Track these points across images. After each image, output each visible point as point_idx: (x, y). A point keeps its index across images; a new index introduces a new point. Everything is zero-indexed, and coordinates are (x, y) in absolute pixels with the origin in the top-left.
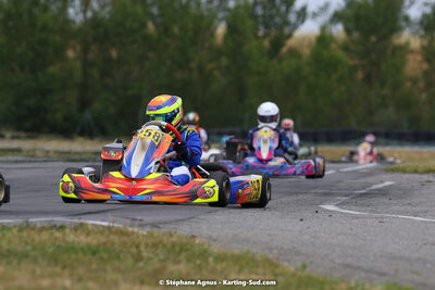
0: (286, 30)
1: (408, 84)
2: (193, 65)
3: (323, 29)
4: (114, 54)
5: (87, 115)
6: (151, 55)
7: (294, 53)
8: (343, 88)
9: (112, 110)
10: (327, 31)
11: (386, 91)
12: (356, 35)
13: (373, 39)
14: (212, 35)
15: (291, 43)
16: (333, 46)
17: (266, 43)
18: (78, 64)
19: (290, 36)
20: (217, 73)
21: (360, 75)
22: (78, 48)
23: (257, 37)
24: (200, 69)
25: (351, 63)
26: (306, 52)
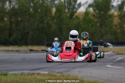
0: (75, 10)
1: (114, 27)
2: (45, 22)
3: (86, 10)
4: (20, 19)
5: (12, 39)
6: (31, 19)
7: (77, 17)
8: (93, 29)
9: (19, 37)
10: (88, 10)
11: (107, 29)
12: (97, 11)
13: (102, 12)
14: (51, 12)
15: (76, 14)
16: (90, 15)
17: (68, 15)
18: (8, 23)
19: (76, 12)
20: (53, 24)
21: (99, 24)
22: (8, 17)
23: (65, 13)
24: (48, 23)
25: (96, 20)
26: (81, 17)
